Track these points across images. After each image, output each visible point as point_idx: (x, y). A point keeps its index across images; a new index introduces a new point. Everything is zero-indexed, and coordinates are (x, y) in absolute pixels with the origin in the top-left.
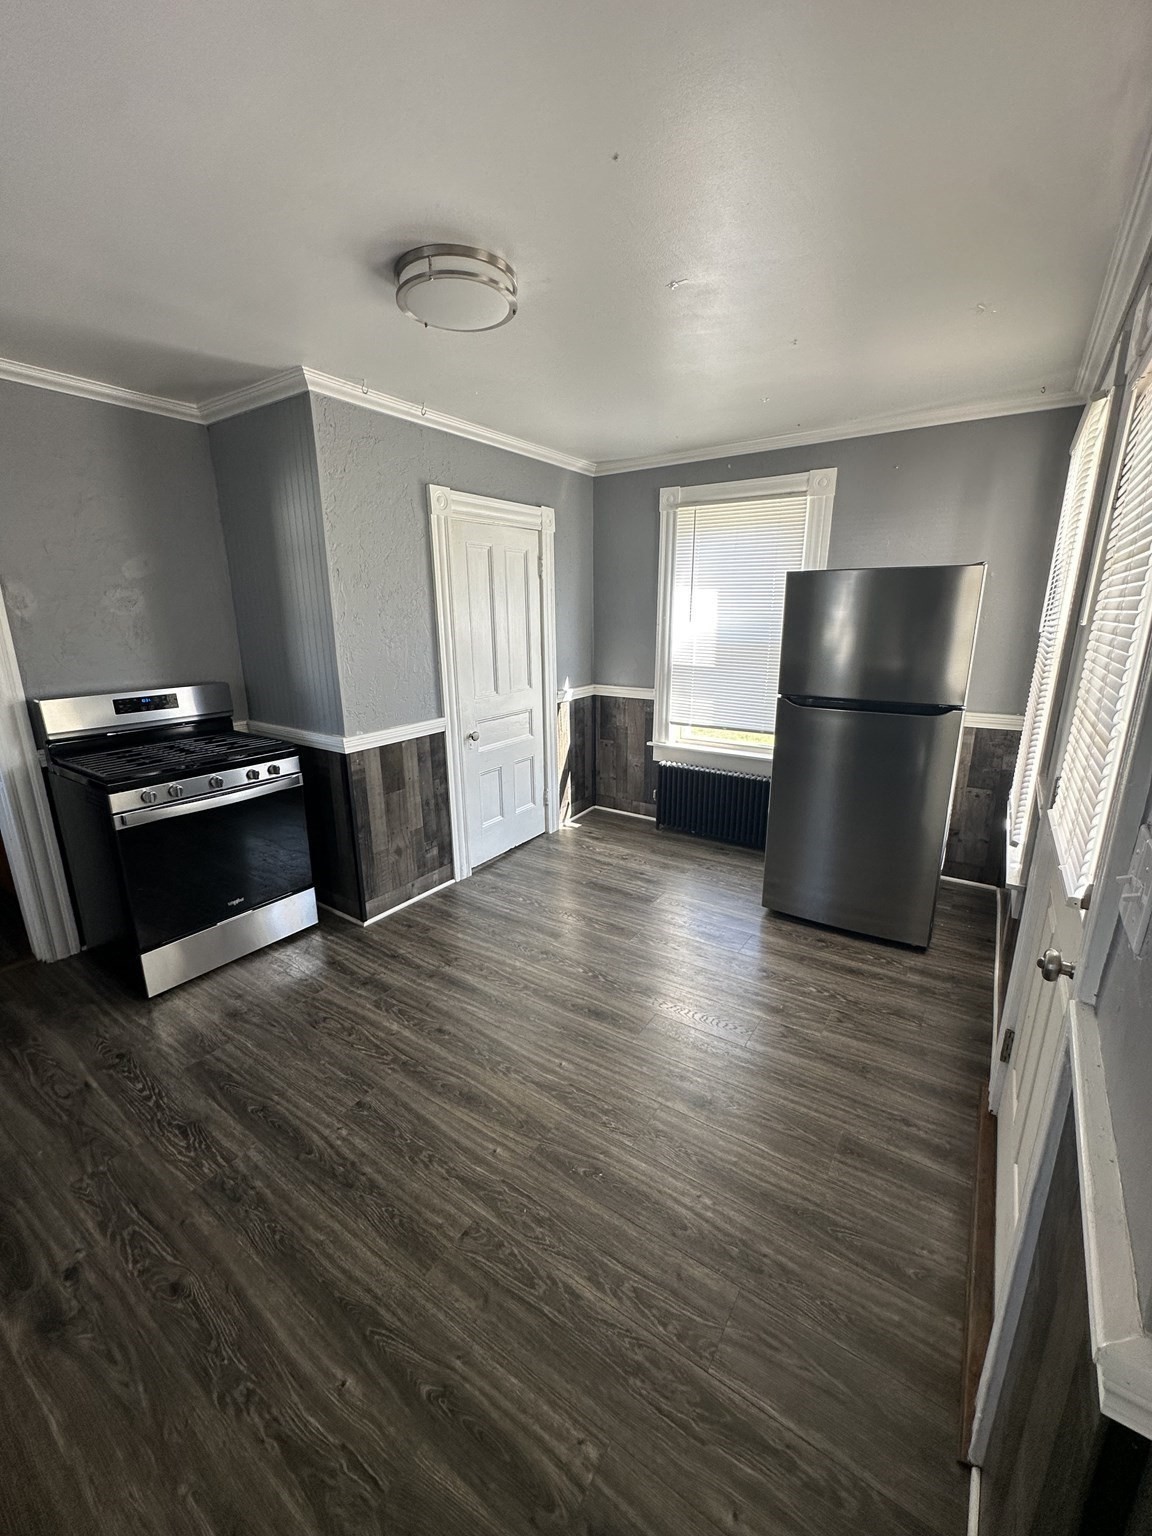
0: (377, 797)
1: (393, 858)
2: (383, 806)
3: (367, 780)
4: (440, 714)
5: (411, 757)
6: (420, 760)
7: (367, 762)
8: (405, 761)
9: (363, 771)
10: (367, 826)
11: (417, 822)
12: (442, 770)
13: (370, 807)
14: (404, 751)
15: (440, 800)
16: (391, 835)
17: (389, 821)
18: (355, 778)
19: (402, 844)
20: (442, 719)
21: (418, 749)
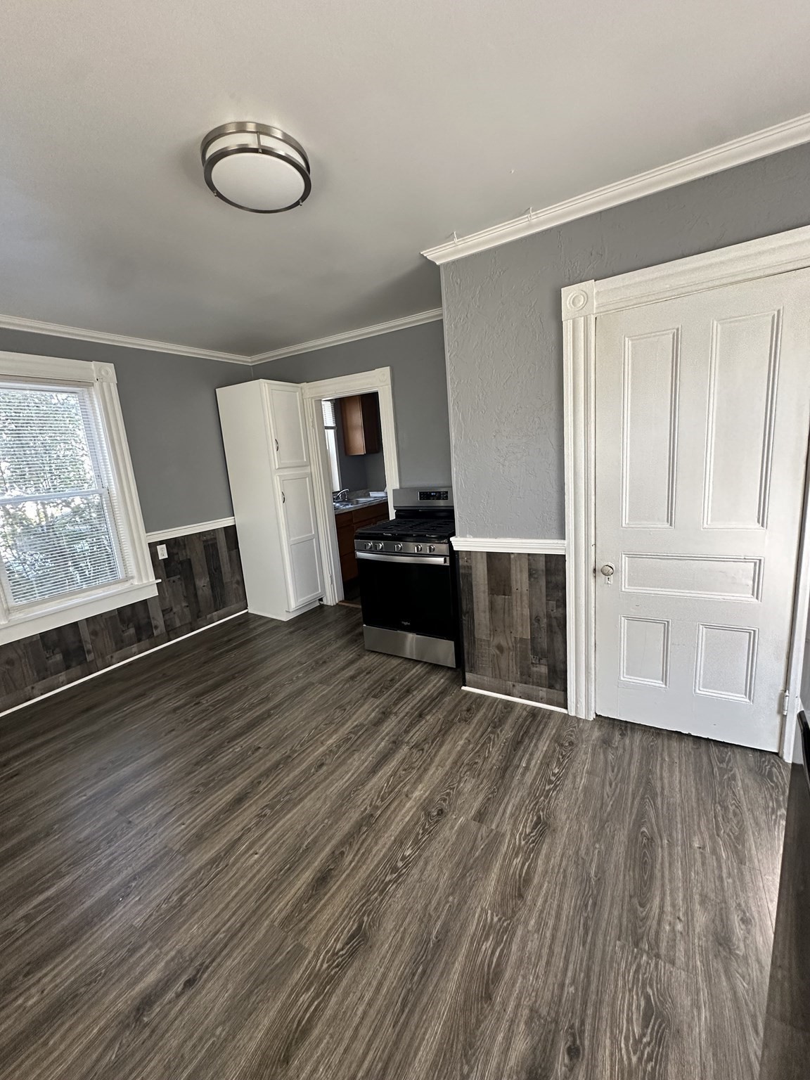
0: (482, 594)
1: (494, 651)
2: (487, 603)
3: (473, 576)
4: (562, 536)
5: (521, 571)
6: (530, 575)
7: (474, 562)
8: (513, 572)
9: (470, 568)
10: (471, 614)
11: (524, 631)
12: (560, 594)
13: (475, 600)
14: (512, 562)
15: (554, 623)
16: (494, 631)
17: (491, 619)
18: (462, 571)
19: (504, 643)
20: (562, 541)
21: (529, 564)
